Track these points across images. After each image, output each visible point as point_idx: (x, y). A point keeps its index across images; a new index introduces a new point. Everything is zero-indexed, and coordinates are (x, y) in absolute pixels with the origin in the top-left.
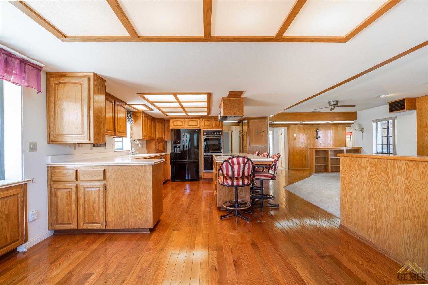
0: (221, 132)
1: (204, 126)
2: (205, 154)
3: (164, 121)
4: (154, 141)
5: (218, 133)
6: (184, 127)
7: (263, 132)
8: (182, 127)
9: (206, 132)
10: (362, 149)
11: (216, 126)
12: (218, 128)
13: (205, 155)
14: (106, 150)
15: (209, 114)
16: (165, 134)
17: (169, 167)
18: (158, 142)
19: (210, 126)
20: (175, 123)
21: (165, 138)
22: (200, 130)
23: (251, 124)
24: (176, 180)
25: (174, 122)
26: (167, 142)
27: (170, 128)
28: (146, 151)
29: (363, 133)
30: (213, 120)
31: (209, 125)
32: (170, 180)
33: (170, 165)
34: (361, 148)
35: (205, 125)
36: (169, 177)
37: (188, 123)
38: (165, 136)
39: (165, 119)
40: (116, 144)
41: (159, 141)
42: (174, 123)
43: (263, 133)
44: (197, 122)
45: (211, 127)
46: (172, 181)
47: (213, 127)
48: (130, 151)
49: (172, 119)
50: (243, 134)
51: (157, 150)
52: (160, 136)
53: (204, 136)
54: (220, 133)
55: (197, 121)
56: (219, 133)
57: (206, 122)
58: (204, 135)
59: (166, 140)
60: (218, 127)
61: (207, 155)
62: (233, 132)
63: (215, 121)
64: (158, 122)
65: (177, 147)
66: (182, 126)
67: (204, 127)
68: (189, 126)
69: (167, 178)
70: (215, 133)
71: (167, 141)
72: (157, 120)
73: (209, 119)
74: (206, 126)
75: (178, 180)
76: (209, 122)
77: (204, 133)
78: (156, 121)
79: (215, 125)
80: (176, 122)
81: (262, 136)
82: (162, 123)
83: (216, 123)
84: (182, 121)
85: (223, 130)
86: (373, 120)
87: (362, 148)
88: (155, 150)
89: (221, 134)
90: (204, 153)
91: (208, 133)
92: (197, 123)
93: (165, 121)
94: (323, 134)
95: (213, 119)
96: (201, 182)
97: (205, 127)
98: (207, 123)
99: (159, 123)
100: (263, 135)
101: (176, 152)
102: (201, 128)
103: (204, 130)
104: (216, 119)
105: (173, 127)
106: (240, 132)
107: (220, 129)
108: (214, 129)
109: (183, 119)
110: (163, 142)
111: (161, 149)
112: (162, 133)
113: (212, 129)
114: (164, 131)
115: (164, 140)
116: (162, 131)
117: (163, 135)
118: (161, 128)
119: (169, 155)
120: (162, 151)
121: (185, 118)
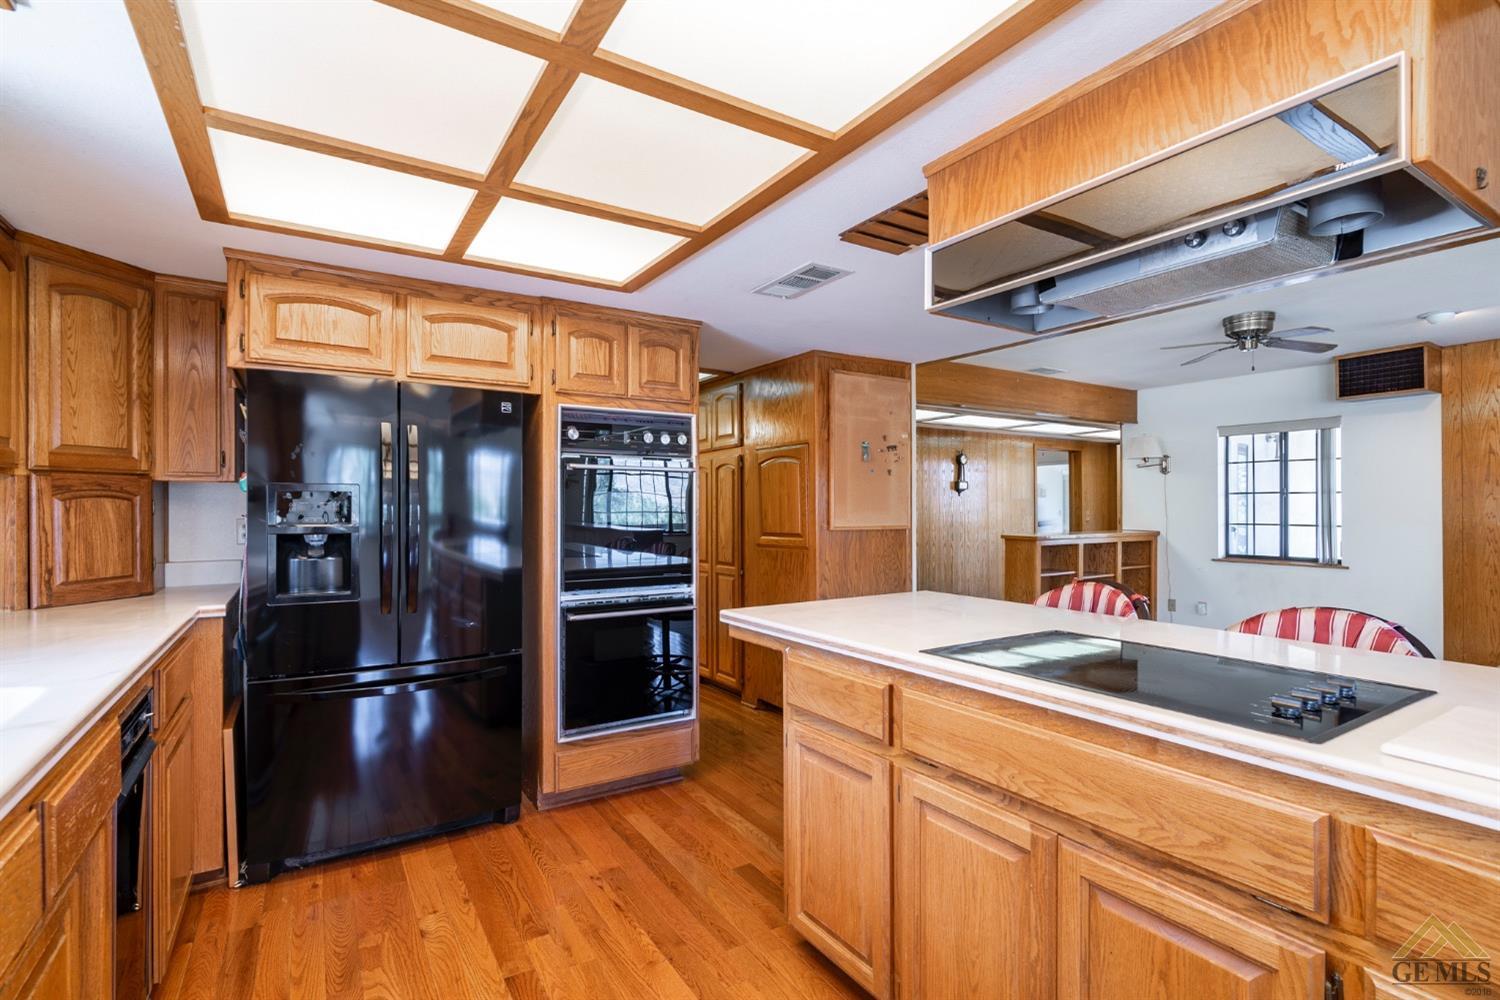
0: (688, 434)
1: (561, 372)
2: (573, 597)
3: (140, 293)
4: (12, 486)
5: (666, 439)
6: (384, 364)
7: (894, 447)
8: (364, 362)
9: (578, 426)
10: (1159, 538)
11: (652, 384)
12: (668, 403)
13: (567, 611)
16: (148, 420)
17: (217, 744)
19: (609, 376)
20: (297, 319)
21: (150, 453)
22: (528, 405)
23: (837, 397)
24: (290, 862)
25: (283, 307)
26: (172, 490)
27: (234, 359)
29: (1168, 475)
30: (634, 335)
31: (603, 370)
32: (225, 870)
33: (226, 725)
34: (1158, 533)
35: (573, 368)
37: (427, 337)
38: (149, 433)
39: (151, 275)
41: (71, 479)
42: (273, 311)
43: (892, 453)
44: (511, 339)
45: (616, 386)
46: (248, 882)
47: (633, 390)
49: (260, 271)
50: (740, 459)
51: (48, 582)
52: (93, 431)
53: (568, 455)
54: (682, 439)
55: (509, 330)
56: (674, 439)
57: (576, 344)
58: (566, 442)
59: (159, 475)
60: (662, 393)
61: (583, 610)
63: (645, 350)
64: (61, 288)
65: (305, 547)
66: (365, 351)
67: (562, 384)
68: (434, 358)
70: (648, 436)
71: (165, 485)
73: (604, 330)
74: (576, 375)
75: (311, 858)
76: (605, 346)
77: (564, 434)
78: (40, 275)
79: (644, 380)
80: (296, 306)
81: (889, 472)
82: (120, 305)
83: (653, 369)
84: (368, 312)
85: (698, 422)
86: (1219, 427)
87: (1162, 533)
88: (20, 575)
90: (565, 588)
91: (594, 432)
92: (510, 349)
93: (151, 292)
94: (977, 474)
95: (631, 329)
96: (534, 821)
97: (572, 385)
98: (586, 354)
100: (893, 467)
101: (295, 592)
102: (538, 392)
103: (564, 405)
104: (655, 336)
105: (266, 351)
106: (707, 446)
107: (679, 407)
108: (636, 405)
109: (369, 289)
110: (121, 490)
111: (98, 565)
112: (123, 411)
113: (623, 402)
114: (135, 388)
115: (144, 475)
116: (123, 390)
117: (124, 429)
118: (110, 357)
119: (222, 622)
120: (118, 586)
121: (403, 292)
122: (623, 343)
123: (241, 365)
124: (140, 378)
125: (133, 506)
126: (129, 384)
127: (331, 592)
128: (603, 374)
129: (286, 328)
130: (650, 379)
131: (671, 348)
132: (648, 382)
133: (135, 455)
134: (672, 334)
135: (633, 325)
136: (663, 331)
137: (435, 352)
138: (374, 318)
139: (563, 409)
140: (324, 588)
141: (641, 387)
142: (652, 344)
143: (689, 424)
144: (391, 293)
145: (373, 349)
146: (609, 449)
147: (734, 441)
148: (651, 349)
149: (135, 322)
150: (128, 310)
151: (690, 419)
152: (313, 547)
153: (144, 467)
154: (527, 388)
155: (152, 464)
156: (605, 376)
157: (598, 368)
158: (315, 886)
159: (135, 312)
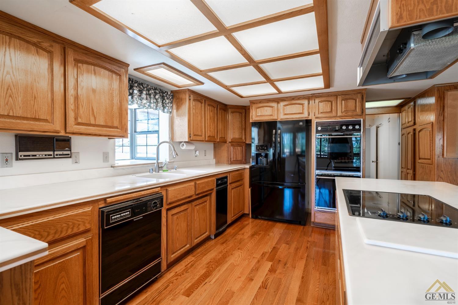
0: (360, 125)
1: (317, 113)
2: (318, 172)
4: (226, 145)
5: (351, 127)
8: (271, 118)
9: (321, 126)
11: (346, 111)
12: (352, 116)
14: (76, 165)
15: (328, 84)
16: (245, 133)
17: (248, 191)
18: (232, 145)
19: (331, 111)
20: (260, 112)
21: (245, 138)
22: (308, 122)
23: (448, 101)
24: (259, 217)
25: (258, 109)
27: (251, 121)
28: (215, 160)
30: (340, 98)
31: (329, 110)
32: (249, 214)
33: (249, 188)
35: (321, 111)
36: (248, 209)
37: (284, 110)
38: (245, 135)
39: (246, 106)
40: (118, 150)
41: (234, 144)
42: (256, 110)
44: (303, 107)
45: (334, 114)
46: (252, 217)
47: (339, 114)
48: (155, 163)
50: (414, 130)
51: (231, 160)
52: (237, 136)
53: (318, 134)
54: (357, 127)
55: (302, 104)
56: (354, 127)
57: (321, 104)
58: (317, 132)
59: (247, 143)
60: (350, 114)
61: (321, 175)
62: (380, 130)
63: (343, 102)
64: (232, 112)
65: (261, 156)
66: (271, 115)
67: (317, 115)
68: (285, 114)
69: (244, 209)
70: (344, 128)
72: (230, 108)
73: (329, 99)
74: (321, 113)
75: (263, 218)
76: (330, 103)
77: (317, 129)
78: (230, 111)
79: (343, 110)
80: (260, 109)
83: (346, 106)
84: (272, 107)
85: (364, 121)
88: (227, 159)
89: (359, 130)
90: (317, 169)
91: (326, 128)
92: (303, 109)
95: (338, 96)
97: (320, 115)
98: (324, 106)
99: (235, 113)
101: (259, 165)
102: (311, 119)
103: (316, 121)
104: (347, 97)
105: (256, 118)
106: (404, 126)
107: (357, 117)
108: (341, 118)
109: (273, 102)
110: (241, 145)
111: (237, 158)
112: (241, 131)
113: (337, 118)
114: (243, 127)
115: (244, 142)
116: (241, 128)
117: (241, 135)
118: (239, 122)
119: (249, 169)
120: (240, 162)
121: (279, 101)
122: (336, 101)
123: (252, 122)
124: (244, 125)
125: (243, 148)
126: (242, 126)
127: (265, 165)
128: (329, 111)
129: (258, 113)
130: (345, 110)
131: (354, 99)
132: (345, 111)
133: (243, 139)
134: (354, 95)
135: (339, 95)
136: (350, 95)
137: (286, 113)
138: (273, 108)
139: (316, 122)
140: (263, 164)
141: (342, 112)
142: (345, 100)
143: (361, 122)
144: (276, 102)
145: (273, 115)
146: (330, 132)
147: (412, 123)
148: (345, 101)
149: (243, 115)
150: (242, 113)
151: (361, 120)
152: (263, 156)
153: (244, 141)
154: (308, 118)
155: (246, 140)
156: (330, 112)
157: (327, 110)
158: (261, 222)
159: (243, 114)
